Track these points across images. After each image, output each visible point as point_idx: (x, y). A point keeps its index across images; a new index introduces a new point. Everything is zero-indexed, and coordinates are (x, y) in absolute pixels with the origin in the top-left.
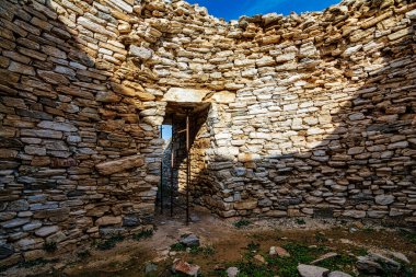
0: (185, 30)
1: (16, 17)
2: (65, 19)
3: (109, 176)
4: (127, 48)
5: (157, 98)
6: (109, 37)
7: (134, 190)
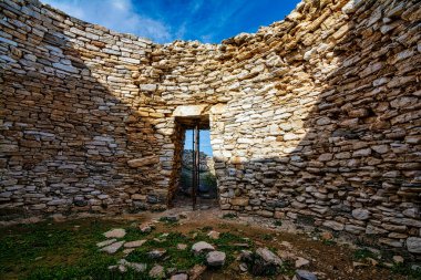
0: (181, 63)
1: (76, 87)
2: (101, 81)
3: (136, 168)
4: (139, 87)
5: (166, 115)
6: (126, 83)
7: (154, 179)
